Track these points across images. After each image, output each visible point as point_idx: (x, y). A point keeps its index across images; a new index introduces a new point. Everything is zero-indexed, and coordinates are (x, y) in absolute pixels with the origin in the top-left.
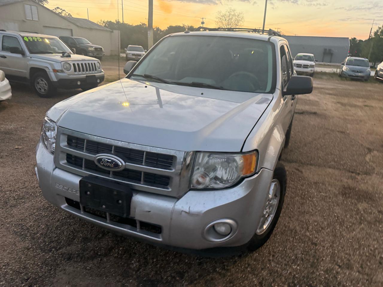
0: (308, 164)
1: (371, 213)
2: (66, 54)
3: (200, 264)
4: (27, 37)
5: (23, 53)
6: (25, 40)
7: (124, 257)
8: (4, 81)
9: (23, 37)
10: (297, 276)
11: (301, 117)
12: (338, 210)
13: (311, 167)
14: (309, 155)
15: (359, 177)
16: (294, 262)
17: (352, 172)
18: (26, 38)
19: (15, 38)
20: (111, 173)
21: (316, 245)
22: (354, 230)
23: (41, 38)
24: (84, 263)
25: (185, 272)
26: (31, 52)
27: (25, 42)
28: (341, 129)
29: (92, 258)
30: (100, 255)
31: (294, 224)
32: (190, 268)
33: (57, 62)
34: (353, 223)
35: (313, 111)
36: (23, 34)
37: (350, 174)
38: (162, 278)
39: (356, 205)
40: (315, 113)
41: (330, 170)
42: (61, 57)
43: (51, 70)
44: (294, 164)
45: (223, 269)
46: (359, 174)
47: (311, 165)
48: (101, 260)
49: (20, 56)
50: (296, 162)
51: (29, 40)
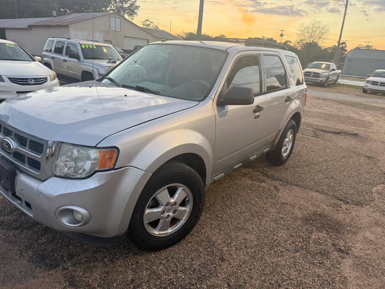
0: (293, 184)
1: (321, 244)
2: (112, 60)
3: (95, 252)
4: (85, 45)
5: (78, 58)
6: (82, 47)
7: (39, 233)
8: (55, 80)
9: (81, 45)
10: (175, 283)
11: (334, 137)
12: (283, 234)
13: (296, 188)
14: (303, 175)
15: (344, 206)
16: (184, 270)
17: (341, 200)
18: (83, 45)
19: (75, 45)
20: (11, 154)
21: (223, 260)
22: (283, 256)
23: (96, 46)
24: (8, 231)
25: (76, 255)
26: (85, 58)
27: (82, 48)
28: (372, 155)
29: (17, 228)
30: (24, 227)
31: (218, 238)
32: (83, 253)
33: (102, 66)
34: (288, 250)
35: (355, 132)
36: (81, 42)
37: (336, 201)
38: (53, 255)
39: (311, 233)
40: (355, 135)
41: (314, 194)
42: (108, 63)
43: (97, 74)
44: (278, 182)
45: (111, 261)
46: (348, 203)
47: (296, 185)
48: (22, 231)
49: (76, 60)
50: (281, 180)
51: (86, 47)
